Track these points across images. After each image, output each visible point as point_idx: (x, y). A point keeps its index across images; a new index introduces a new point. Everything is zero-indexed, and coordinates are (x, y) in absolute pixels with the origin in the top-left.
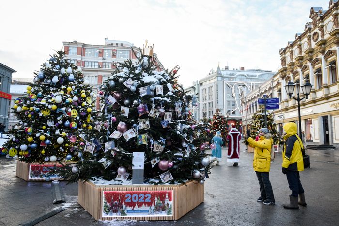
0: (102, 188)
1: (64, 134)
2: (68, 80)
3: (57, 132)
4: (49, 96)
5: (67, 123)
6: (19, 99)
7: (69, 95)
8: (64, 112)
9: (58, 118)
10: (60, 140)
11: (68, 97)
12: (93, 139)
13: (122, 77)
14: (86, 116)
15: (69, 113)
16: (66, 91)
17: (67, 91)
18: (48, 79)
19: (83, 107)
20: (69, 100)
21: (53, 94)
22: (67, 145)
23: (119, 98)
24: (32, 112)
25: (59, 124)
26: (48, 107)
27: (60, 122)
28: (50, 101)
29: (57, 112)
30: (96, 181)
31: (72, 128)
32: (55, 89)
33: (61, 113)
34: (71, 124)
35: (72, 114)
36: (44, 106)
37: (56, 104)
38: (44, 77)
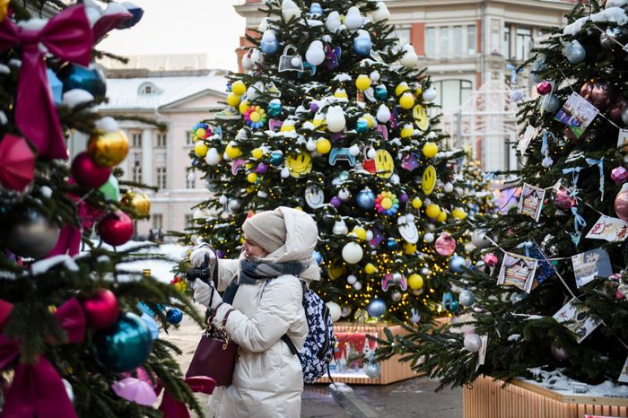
0: (581, 406)
1: (358, 231)
2: (354, 51)
3: (340, 228)
4: (301, 109)
5: (366, 197)
6: (204, 125)
7: (362, 105)
8: (353, 162)
9: (337, 182)
10: (352, 253)
11: (362, 112)
12: (529, 244)
13: (613, 25)
14: (419, 172)
15: (370, 165)
16: (351, 89)
17: (355, 88)
18: (291, 52)
19: (406, 142)
20: (366, 121)
21: (314, 102)
22: (370, 268)
23: (604, 100)
24: (261, 166)
25: (342, 202)
26: (304, 145)
27: (344, 195)
28: (307, 125)
29: (332, 162)
30: (545, 383)
31: (383, 213)
32: (315, 85)
33: (344, 165)
34: (380, 202)
35: (379, 167)
36: (291, 142)
37: (329, 135)
38: (280, 50)
